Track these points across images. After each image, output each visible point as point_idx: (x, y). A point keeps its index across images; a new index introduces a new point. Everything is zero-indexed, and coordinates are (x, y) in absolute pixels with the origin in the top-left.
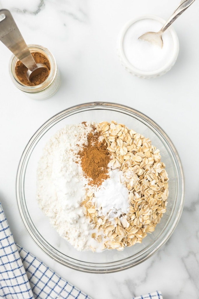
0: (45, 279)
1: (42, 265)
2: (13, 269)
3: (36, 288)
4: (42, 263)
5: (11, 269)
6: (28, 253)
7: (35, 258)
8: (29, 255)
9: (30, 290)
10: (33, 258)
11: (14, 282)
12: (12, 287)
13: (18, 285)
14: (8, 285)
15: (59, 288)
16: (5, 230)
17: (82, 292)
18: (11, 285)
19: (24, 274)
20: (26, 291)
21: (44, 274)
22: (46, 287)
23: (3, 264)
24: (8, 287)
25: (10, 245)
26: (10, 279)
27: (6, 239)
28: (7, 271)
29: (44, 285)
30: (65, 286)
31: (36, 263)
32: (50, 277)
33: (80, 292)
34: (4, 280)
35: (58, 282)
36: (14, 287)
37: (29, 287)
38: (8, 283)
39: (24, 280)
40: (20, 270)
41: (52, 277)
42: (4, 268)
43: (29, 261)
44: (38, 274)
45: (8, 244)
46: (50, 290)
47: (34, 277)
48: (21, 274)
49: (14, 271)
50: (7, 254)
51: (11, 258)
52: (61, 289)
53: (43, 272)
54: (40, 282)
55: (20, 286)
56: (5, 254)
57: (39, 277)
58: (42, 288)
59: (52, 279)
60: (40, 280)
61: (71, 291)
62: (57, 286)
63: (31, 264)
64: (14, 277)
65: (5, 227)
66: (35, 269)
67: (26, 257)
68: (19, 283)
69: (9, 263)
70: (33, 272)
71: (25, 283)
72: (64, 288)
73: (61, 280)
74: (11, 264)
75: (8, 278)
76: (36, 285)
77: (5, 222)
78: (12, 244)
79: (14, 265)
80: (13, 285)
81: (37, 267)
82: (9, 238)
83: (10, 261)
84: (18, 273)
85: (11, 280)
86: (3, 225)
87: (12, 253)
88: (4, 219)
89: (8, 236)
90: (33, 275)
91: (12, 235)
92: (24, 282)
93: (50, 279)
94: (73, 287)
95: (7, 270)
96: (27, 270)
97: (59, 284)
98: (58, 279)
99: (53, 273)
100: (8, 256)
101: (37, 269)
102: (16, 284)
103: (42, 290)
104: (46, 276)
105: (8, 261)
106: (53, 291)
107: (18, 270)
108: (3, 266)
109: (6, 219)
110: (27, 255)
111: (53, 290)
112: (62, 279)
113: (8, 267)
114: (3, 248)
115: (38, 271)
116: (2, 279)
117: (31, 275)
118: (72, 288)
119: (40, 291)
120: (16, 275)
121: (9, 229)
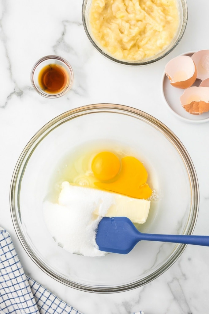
0: (49, 303)
1: (46, 291)
2: (24, 294)
3: (42, 310)
4: (46, 290)
5: (22, 295)
6: (35, 282)
7: (40, 286)
8: (35, 284)
9: (37, 311)
10: (39, 286)
11: (24, 305)
12: (23, 309)
13: (28, 307)
14: (20, 308)
15: (60, 309)
16: (17, 264)
17: (79, 312)
18: (22, 308)
19: (32, 298)
20: (35, 312)
21: (48, 298)
22: (50, 308)
23: (16, 291)
24: (20, 309)
25: (21, 275)
26: (21, 303)
27: (18, 271)
28: (19, 297)
29: (48, 307)
30: (65, 307)
31: (42, 290)
32: (53, 301)
33: (77, 312)
34: (17, 304)
35: (60, 304)
36: (25, 309)
37: (37, 309)
38: (20, 306)
39: (33, 303)
40: (30, 295)
41: (54, 301)
42: (16, 294)
43: (35, 288)
44: (43, 299)
45: (19, 275)
46: (54, 311)
47: (40, 301)
48: (30, 299)
49: (25, 296)
50: (19, 282)
51: (22, 285)
52: (62, 310)
53: (47, 297)
54: (45, 305)
55: (30, 308)
56: (17, 283)
57: (44, 301)
58: (46, 310)
59: (54, 302)
60: (45, 303)
61: (70, 311)
62: (59, 307)
63: (37, 291)
64: (24, 301)
65: (16, 261)
66: (41, 295)
67: (33, 286)
68: (29, 306)
69: (20, 289)
70: (39, 297)
71: (34, 305)
72: (64, 309)
73: (61, 303)
74: (22, 290)
75: (19, 302)
76: (42, 307)
77: (17, 256)
78: (22, 275)
79: (25, 292)
80: (24, 308)
81: (42, 292)
82: (20, 270)
83: (21, 288)
84: (27, 297)
85: (23, 304)
86: (15, 260)
87: (23, 282)
88: (16, 254)
89: (19, 268)
90: (39, 299)
91: (22, 267)
92: (32, 305)
93: (53, 302)
94: (72, 308)
95: (19, 295)
96: (34, 295)
97: (60, 306)
98: (60, 302)
99: (55, 298)
100: (20, 284)
101: (42, 294)
102: (26, 306)
103: (47, 311)
104: (50, 300)
105: (19, 288)
106: (55, 312)
107: (28, 295)
108: (15, 292)
109: (17, 255)
110: (34, 284)
111: (55, 310)
112: (62, 301)
113: (20, 293)
114: (16, 278)
115: (43, 296)
116: (15, 303)
117: (38, 299)
118: (70, 309)
119: (45, 312)
120: (26, 300)
121: (19, 262)
